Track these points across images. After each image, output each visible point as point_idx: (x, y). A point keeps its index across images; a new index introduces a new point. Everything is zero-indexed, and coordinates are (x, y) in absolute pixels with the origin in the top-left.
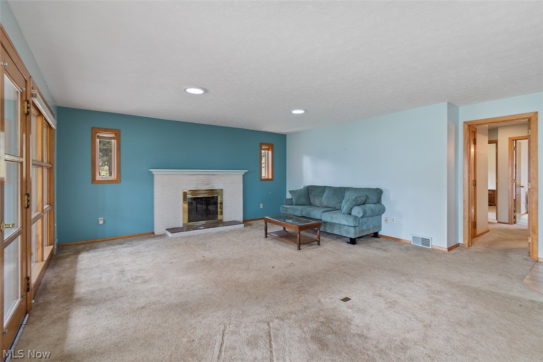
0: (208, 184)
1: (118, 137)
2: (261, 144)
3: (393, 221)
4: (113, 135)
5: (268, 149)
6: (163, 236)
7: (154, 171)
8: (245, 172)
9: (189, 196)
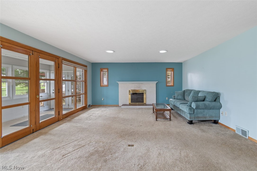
0: (139, 88)
1: (108, 71)
2: (167, 69)
3: (226, 115)
4: (107, 70)
5: (172, 71)
6: (121, 107)
7: (119, 82)
8: (157, 83)
9: (131, 92)
